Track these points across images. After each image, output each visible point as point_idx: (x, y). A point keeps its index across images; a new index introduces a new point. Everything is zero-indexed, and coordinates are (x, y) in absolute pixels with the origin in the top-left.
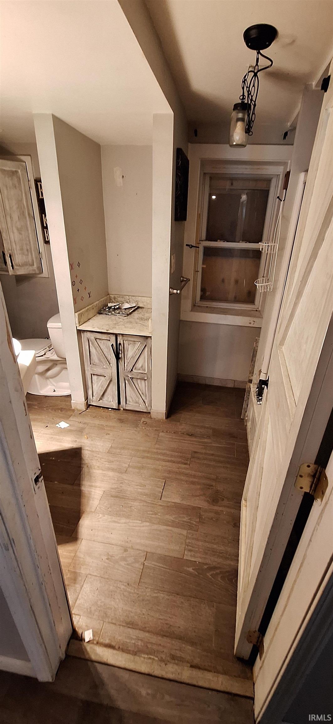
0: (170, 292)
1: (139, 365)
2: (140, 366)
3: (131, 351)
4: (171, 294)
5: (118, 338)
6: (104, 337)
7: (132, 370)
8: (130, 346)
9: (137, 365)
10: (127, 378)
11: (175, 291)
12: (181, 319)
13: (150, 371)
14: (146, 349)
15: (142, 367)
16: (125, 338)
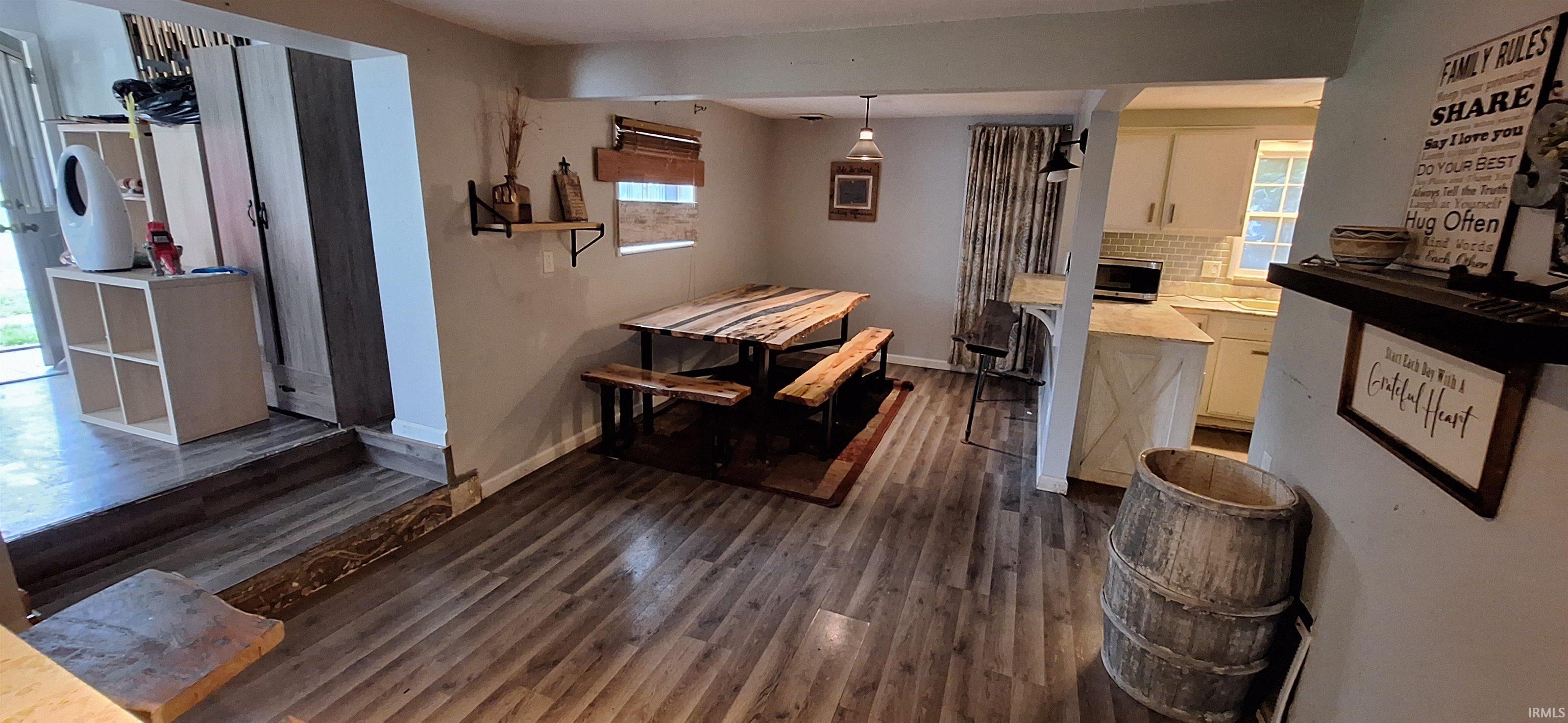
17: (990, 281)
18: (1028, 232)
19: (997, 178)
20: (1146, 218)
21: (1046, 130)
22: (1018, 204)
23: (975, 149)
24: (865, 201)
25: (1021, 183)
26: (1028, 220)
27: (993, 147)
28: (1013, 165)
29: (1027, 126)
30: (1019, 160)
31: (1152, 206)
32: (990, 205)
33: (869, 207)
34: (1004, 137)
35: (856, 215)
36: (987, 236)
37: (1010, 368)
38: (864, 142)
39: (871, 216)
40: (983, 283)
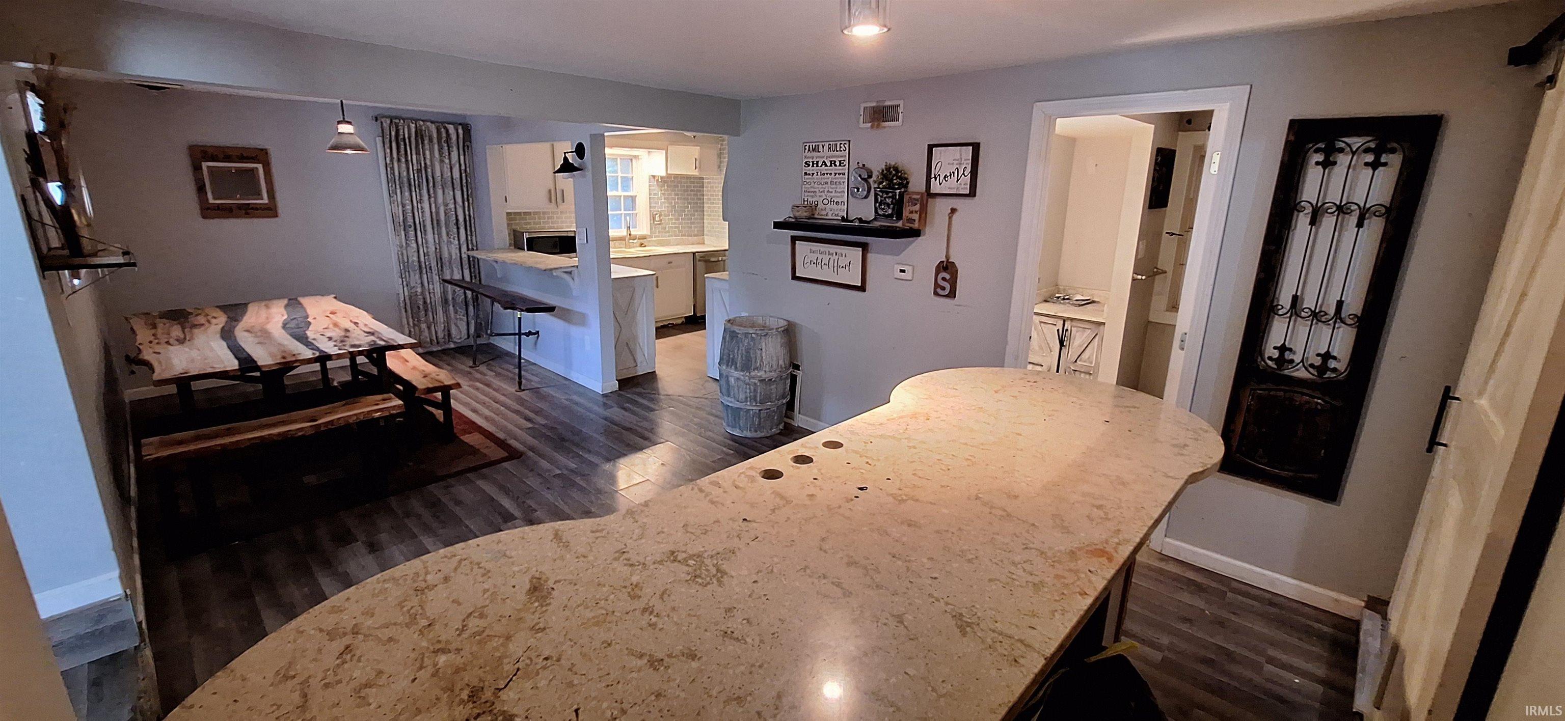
0: (1133, 277)
1: (1085, 356)
2: (1087, 357)
3: (1078, 339)
4: (1134, 280)
5: (1066, 323)
6: (1051, 321)
7: (1076, 361)
8: (1078, 334)
9: (1083, 356)
10: (1068, 370)
11: (1139, 277)
12: (1151, 319)
13: (1098, 364)
14: (1097, 337)
15: (1089, 358)
16: (1074, 324)
17: (430, 264)
18: (454, 216)
19: (415, 168)
20: (547, 201)
21: (451, 128)
22: (440, 192)
23: (387, 141)
24: (259, 195)
25: (438, 174)
26: (452, 206)
27: (404, 139)
28: (428, 156)
29: (432, 122)
30: (431, 153)
31: (550, 191)
32: (414, 194)
33: (266, 200)
34: (413, 130)
35: (248, 211)
36: (417, 222)
37: (466, 337)
38: (346, 136)
39: (270, 211)
40: (424, 266)
